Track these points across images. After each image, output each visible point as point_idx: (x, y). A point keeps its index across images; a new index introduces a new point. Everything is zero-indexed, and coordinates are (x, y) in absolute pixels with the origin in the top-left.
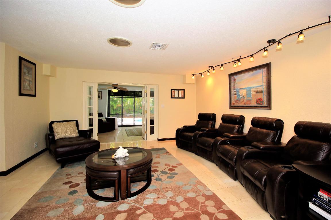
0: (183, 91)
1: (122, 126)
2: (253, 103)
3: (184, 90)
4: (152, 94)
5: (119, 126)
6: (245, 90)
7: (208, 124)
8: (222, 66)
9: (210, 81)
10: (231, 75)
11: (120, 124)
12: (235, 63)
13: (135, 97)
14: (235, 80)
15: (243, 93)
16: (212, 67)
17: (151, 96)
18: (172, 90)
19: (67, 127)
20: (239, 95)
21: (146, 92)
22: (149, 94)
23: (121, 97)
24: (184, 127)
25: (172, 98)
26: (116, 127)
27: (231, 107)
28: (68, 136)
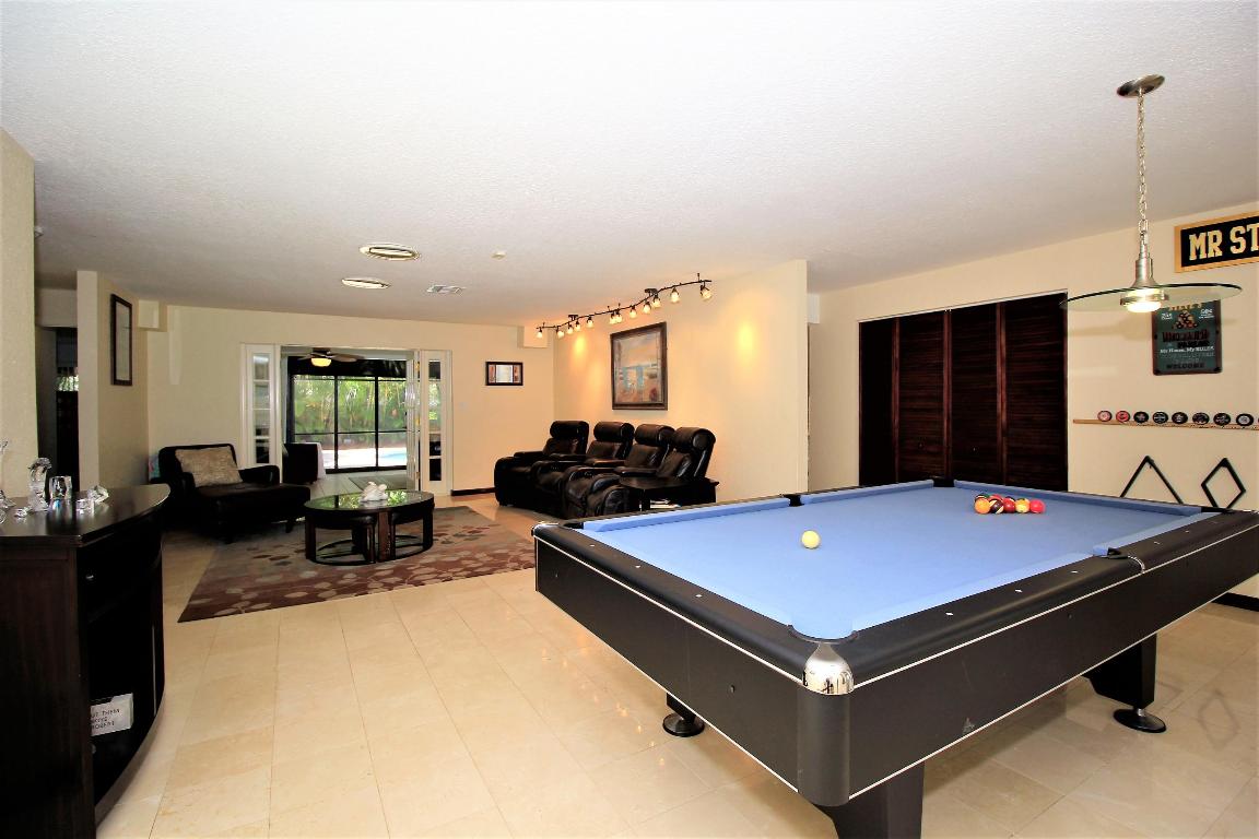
0: (518, 367)
1: (336, 471)
2: (646, 399)
3: (521, 364)
4: (435, 371)
5: (329, 471)
6: (634, 371)
7: (571, 446)
8: (590, 319)
9: (580, 346)
10: (614, 337)
11: (330, 465)
12: (613, 315)
13: (379, 378)
14: (619, 346)
15: (632, 376)
16: (575, 316)
17: (431, 376)
18: (488, 363)
19: (215, 459)
20: (626, 382)
21: (418, 367)
22: (425, 371)
23: (333, 377)
24: (516, 454)
25: (488, 384)
26: (321, 473)
27: (617, 406)
28: (221, 482)
